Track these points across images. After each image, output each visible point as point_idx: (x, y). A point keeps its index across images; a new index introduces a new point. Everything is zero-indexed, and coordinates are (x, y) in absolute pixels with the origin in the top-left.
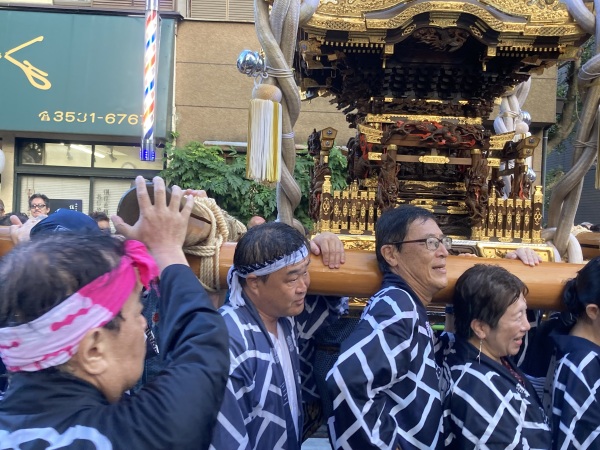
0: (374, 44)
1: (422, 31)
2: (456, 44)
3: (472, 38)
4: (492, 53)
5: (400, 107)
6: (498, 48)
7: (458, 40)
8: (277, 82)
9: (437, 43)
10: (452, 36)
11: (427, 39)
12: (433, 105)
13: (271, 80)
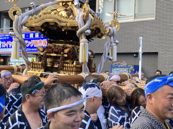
0: (39, 29)
1: (48, 26)
3: (59, 27)
5: (54, 42)
6: (64, 29)
11: (50, 28)
12: (61, 41)
13: (16, 38)
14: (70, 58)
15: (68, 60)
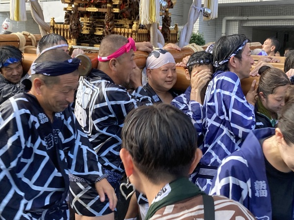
14: (126, 15)
15: (120, 18)
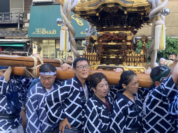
0: (93, 13)
1: (105, 9)
2: (116, 11)
4: (126, 13)
5: (107, 29)
6: (127, 11)
7: (116, 10)
8: (67, 26)
9: (110, 12)
10: (114, 9)
11: (107, 11)
12: (116, 28)
13: (65, 25)
